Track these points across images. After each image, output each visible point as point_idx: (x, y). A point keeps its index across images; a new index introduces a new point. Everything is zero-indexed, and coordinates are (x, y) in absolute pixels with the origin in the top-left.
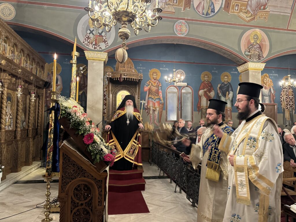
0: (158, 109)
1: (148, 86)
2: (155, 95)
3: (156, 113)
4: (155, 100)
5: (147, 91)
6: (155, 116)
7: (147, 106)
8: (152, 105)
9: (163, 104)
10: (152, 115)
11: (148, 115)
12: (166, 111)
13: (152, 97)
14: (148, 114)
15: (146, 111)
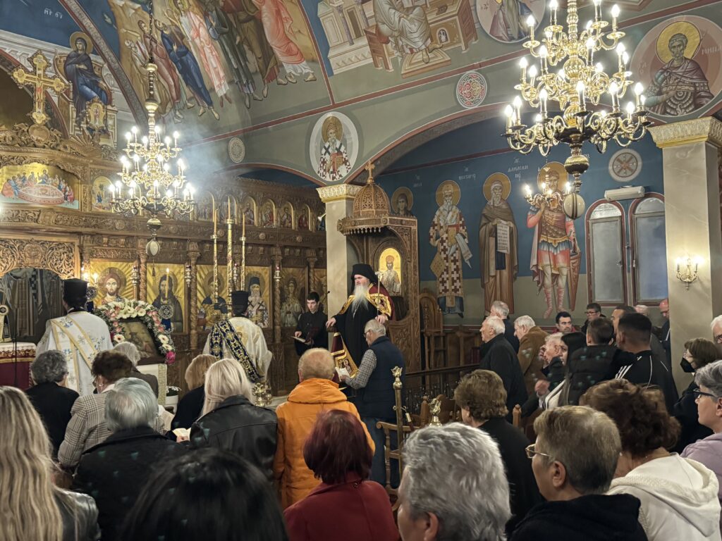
0: (565, 271)
1: (536, 212)
2: (557, 233)
3: (562, 282)
4: (556, 248)
5: (534, 227)
6: (559, 292)
7: (537, 266)
8: (548, 263)
9: (580, 257)
10: (550, 290)
11: (540, 290)
12: (590, 276)
13: (549, 242)
14: (541, 288)
15: (534, 278)
